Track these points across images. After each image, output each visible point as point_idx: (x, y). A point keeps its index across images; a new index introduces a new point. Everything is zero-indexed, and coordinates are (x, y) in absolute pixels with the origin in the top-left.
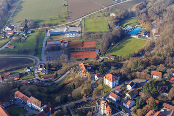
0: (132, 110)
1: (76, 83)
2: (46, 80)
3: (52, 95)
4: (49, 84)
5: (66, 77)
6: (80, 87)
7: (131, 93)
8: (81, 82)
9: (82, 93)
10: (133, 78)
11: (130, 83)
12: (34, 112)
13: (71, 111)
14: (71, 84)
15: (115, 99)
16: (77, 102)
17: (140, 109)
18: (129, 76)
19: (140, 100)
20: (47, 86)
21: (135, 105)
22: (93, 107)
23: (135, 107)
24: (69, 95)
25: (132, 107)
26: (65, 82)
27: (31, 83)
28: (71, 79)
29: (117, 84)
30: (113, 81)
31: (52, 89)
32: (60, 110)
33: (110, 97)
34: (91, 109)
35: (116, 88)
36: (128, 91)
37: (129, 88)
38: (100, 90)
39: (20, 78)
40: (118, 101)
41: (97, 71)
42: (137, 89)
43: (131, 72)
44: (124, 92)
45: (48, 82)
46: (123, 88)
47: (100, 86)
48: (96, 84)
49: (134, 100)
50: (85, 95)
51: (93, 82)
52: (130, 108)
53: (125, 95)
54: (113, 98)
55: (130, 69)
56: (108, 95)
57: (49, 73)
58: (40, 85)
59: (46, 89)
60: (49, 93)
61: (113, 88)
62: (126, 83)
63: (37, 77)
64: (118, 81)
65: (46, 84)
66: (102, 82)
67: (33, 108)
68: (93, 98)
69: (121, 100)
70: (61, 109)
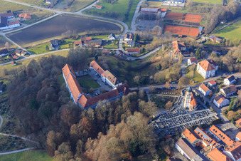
0: (222, 110)
1: (163, 64)
2: (131, 53)
3: (132, 72)
4: (133, 59)
5: (153, 54)
6: (168, 70)
7: (228, 90)
8: (169, 64)
9: (167, 77)
10: (235, 71)
11: (230, 76)
12: (107, 89)
13: (149, 96)
14: (157, 64)
15: (205, 93)
16: (159, 87)
17: (232, 112)
18: (230, 68)
19: (235, 101)
20: (130, 61)
21: (228, 105)
22: (176, 96)
23: (228, 108)
24: (151, 77)
25: (223, 106)
26: (152, 60)
27: (113, 54)
28: (159, 58)
29: (213, 74)
30: (208, 70)
31: (134, 66)
32: (135, 93)
33: (200, 89)
34: (173, 98)
35: (211, 79)
36: (224, 86)
37: (227, 82)
38: (190, 79)
39: (102, 45)
40: (208, 96)
41: (192, 53)
42: (237, 86)
43: (235, 63)
44: (219, 86)
45: (132, 56)
46: (219, 82)
47: (191, 74)
48: (187, 70)
49: (229, 99)
50: (170, 80)
51: (184, 66)
52: (221, 108)
53: (218, 91)
54: (203, 91)
55: (236, 59)
56: (198, 86)
57: (135, 46)
58: (122, 58)
59: (127, 64)
60: (130, 69)
61: (207, 78)
62: (224, 75)
63: (121, 48)
64: (214, 71)
65: (128, 59)
66: (195, 69)
67: (106, 84)
68: (178, 86)
69: (212, 95)
70: (137, 91)
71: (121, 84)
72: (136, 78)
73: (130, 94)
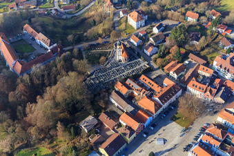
0: (152, 58)
1: (97, 19)
2: (66, 11)
3: (68, 30)
4: (69, 16)
5: (88, 10)
6: (102, 24)
7: (156, 38)
8: (103, 18)
9: (100, 32)
10: (163, 18)
11: (158, 24)
13: (84, 53)
14: (91, 20)
15: (136, 44)
16: (93, 43)
17: (160, 59)
18: (159, 16)
19: (163, 48)
20: (66, 19)
21: (157, 53)
22: (109, 50)
23: (157, 55)
24: (85, 34)
25: (153, 54)
26: (86, 15)
27: (49, 14)
28: (93, 13)
29: (143, 24)
30: (138, 21)
31: (70, 23)
33: (132, 40)
34: (107, 52)
35: (142, 29)
36: (153, 34)
37: (155, 31)
38: (122, 31)
39: (37, 6)
40: (140, 47)
41: (123, 5)
42: (165, 33)
43: (163, 11)
44: (149, 35)
45: (68, 13)
46: (149, 31)
47: (123, 26)
48: (119, 23)
49: (158, 47)
50: (104, 35)
51: (116, 19)
52: (151, 56)
53: (148, 40)
54: (134, 41)
55: (164, 6)
56: (129, 38)
57: (70, 3)
58: (58, 16)
59: (62, 23)
60: (66, 28)
61: (138, 29)
62: (153, 24)
63: (57, 7)
64: (144, 21)
65: (64, 17)
66: (126, 21)
68: (111, 40)
69: (143, 45)
70: (71, 50)
71: (55, 45)
72: (70, 37)
73: (64, 54)
